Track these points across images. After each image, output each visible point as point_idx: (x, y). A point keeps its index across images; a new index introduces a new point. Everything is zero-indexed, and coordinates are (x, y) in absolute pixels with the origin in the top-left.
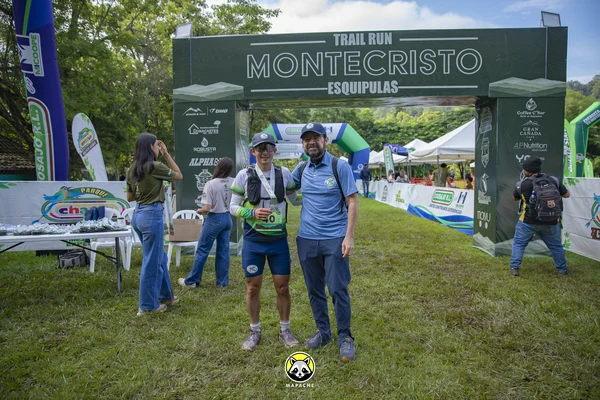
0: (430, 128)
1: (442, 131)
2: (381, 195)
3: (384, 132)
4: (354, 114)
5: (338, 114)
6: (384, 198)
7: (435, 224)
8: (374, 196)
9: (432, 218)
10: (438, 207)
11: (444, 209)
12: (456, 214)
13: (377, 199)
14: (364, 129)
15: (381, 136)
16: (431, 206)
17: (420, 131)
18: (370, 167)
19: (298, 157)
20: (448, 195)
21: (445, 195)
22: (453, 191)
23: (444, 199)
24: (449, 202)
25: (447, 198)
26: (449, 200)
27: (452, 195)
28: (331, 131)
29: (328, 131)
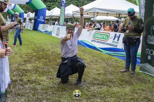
2: (56, 33)
6: (58, 35)
7: (98, 52)
8: (50, 33)
9: (94, 48)
10: (98, 42)
11: (103, 43)
12: (112, 47)
13: (52, 35)
15: (48, 3)
16: (92, 41)
19: (6, 11)
20: (105, 35)
21: (103, 35)
22: (109, 33)
23: (102, 38)
24: (106, 39)
25: (105, 37)
26: (106, 38)
27: (108, 35)
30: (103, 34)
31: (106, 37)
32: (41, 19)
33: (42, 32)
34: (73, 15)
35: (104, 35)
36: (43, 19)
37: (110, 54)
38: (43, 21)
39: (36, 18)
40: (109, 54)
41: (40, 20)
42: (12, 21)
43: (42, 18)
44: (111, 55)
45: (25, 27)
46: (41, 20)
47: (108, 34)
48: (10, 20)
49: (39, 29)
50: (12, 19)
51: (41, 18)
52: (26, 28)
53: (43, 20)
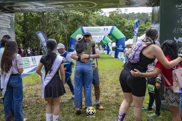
4: (124, 22)
5: (117, 23)
19: (100, 42)
28: (107, 30)
29: (106, 30)
32: (120, 48)
33: (119, 59)
36: (122, 47)
38: (122, 49)
39: (117, 46)
42: (105, 50)
49: (118, 56)
50: (104, 48)
51: (121, 46)
52: (111, 55)
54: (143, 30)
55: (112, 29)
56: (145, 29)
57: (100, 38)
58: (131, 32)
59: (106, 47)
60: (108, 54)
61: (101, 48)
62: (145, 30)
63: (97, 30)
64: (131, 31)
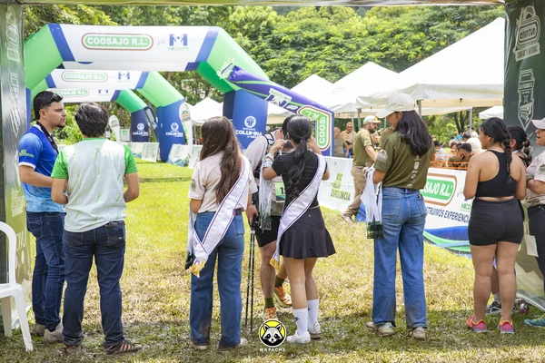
0: (392, 36)
1: (417, 43)
3: (294, 44)
11: (437, 213)
12: (461, 224)
14: (253, 36)
15: (291, 52)
17: (372, 41)
18: (270, 121)
19: (108, 98)
20: (444, 185)
21: (439, 185)
22: (454, 177)
23: (436, 193)
24: (446, 198)
25: (442, 190)
26: (447, 194)
27: (452, 183)
28: (185, 44)
29: (178, 44)
30: (437, 181)
31: (445, 191)
32: (249, 129)
34: (360, 111)
35: (441, 182)
36: (257, 128)
37: (453, 251)
38: (257, 135)
40: (450, 250)
41: (243, 133)
42: (135, 139)
43: (254, 125)
44: (457, 252)
45: (186, 165)
46: (250, 133)
47: (453, 180)
48: (128, 136)
50: (134, 129)
51: (250, 123)
53: (255, 133)
54: (317, 43)
55: (209, 42)
56: (328, 36)
57: (124, 78)
58: (262, 49)
59: (141, 127)
60: (164, 158)
61: (116, 130)
62: (328, 44)
63: (134, 42)
64: (264, 44)
